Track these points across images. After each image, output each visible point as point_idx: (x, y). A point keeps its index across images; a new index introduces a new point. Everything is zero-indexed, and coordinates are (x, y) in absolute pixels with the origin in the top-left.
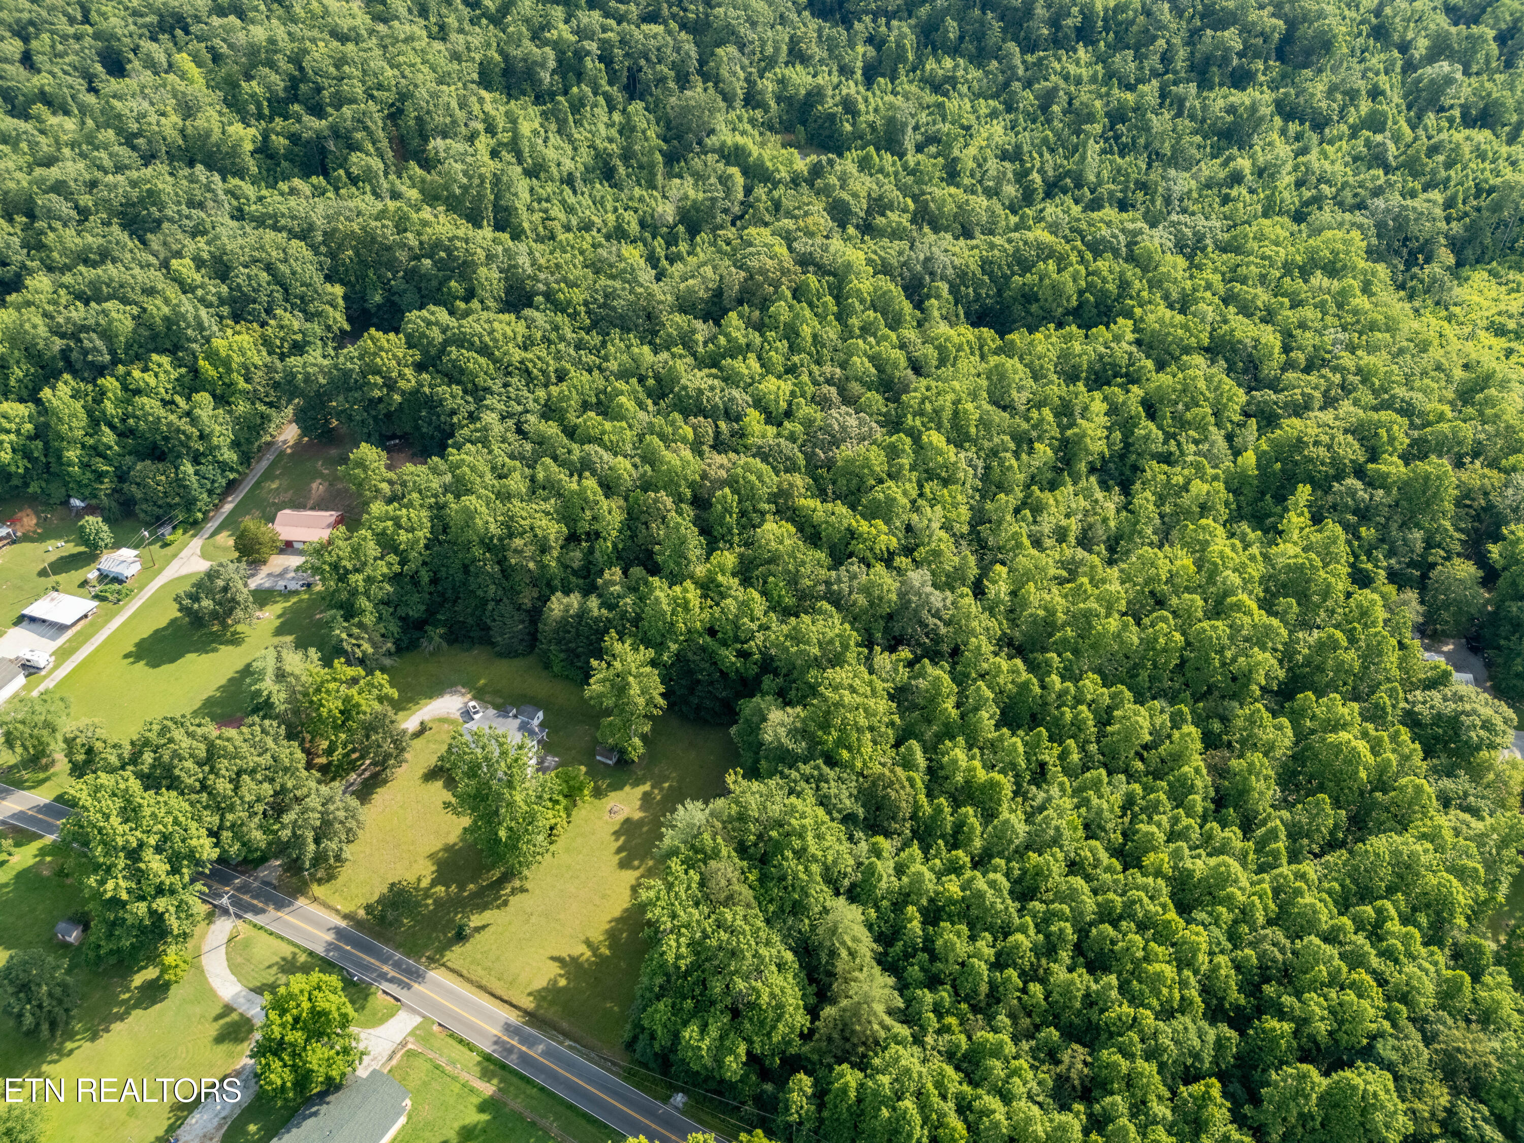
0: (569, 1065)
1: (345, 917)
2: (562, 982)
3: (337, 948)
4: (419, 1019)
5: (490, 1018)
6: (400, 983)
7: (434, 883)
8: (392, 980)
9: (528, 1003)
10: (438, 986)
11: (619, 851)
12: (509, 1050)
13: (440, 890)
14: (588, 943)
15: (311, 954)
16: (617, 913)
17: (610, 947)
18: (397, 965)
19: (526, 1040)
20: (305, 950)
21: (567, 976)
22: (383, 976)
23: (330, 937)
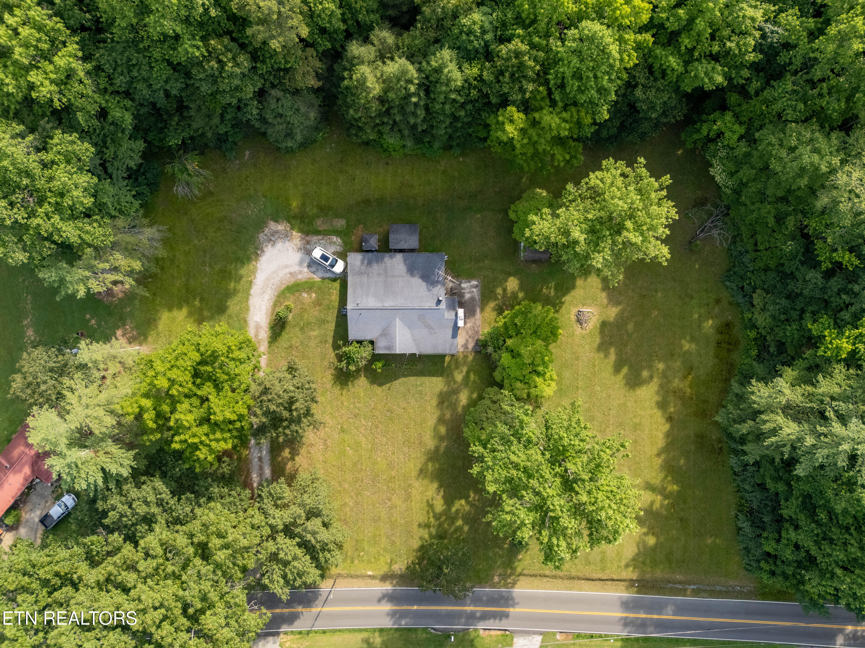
0: (707, 611)
1: (384, 578)
2: (651, 541)
3: (403, 615)
4: (539, 639)
5: (604, 603)
6: (494, 616)
7: (449, 501)
8: (485, 617)
9: (631, 574)
10: (532, 600)
11: (617, 369)
12: (642, 625)
13: (460, 505)
14: (649, 487)
15: (381, 630)
16: (661, 442)
17: (675, 481)
18: (477, 601)
19: (650, 608)
20: (374, 630)
21: (651, 531)
22: (472, 618)
23: (387, 607)
